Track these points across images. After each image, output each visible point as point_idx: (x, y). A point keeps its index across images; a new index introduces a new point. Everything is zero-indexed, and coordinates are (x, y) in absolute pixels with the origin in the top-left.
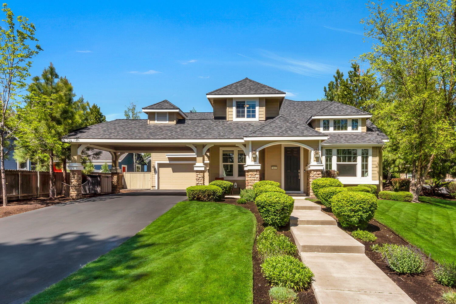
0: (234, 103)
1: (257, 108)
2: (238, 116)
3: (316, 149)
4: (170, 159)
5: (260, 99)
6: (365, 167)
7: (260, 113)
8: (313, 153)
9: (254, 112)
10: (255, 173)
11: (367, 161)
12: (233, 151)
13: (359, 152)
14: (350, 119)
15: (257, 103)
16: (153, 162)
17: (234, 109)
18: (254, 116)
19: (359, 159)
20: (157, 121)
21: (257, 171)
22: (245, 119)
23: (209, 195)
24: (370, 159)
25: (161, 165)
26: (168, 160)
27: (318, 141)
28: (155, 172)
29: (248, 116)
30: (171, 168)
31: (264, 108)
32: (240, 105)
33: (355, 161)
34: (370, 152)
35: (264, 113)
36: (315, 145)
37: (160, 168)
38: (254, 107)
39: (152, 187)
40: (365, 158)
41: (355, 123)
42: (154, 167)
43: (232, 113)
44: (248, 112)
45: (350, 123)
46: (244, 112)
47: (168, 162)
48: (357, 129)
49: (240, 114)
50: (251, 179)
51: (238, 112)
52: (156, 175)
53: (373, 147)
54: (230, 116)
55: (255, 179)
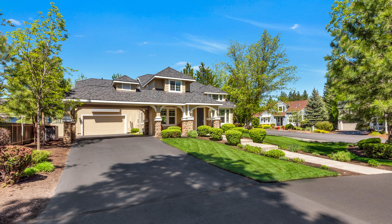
0: (169, 82)
1: (181, 86)
2: (171, 89)
3: (217, 110)
4: (94, 113)
5: (183, 81)
6: (228, 118)
7: (183, 88)
8: (216, 112)
9: (179, 88)
10: (191, 122)
11: (228, 116)
12: (166, 109)
13: (226, 111)
14: (219, 94)
15: (181, 83)
16: (79, 115)
17: (169, 85)
18: (179, 90)
19: (226, 114)
20: (123, 89)
21: (192, 120)
22: (175, 91)
23: (177, 134)
24: (230, 114)
25: (85, 118)
26: (92, 113)
27: (218, 106)
28: (81, 123)
29: (177, 90)
30: (94, 120)
31: (185, 86)
32: (173, 83)
33: (224, 115)
34: (230, 111)
35: (185, 89)
36: (216, 107)
37: (84, 120)
38: (180, 85)
39: (78, 134)
40: (228, 114)
41: (221, 97)
42: (80, 119)
43: (168, 87)
44: (177, 87)
45: (219, 96)
46: (174, 87)
47: (92, 115)
48: (222, 100)
49: (172, 88)
50: (189, 125)
51: (171, 87)
52: (82, 125)
53: (231, 109)
54: (167, 89)
55: (191, 125)
